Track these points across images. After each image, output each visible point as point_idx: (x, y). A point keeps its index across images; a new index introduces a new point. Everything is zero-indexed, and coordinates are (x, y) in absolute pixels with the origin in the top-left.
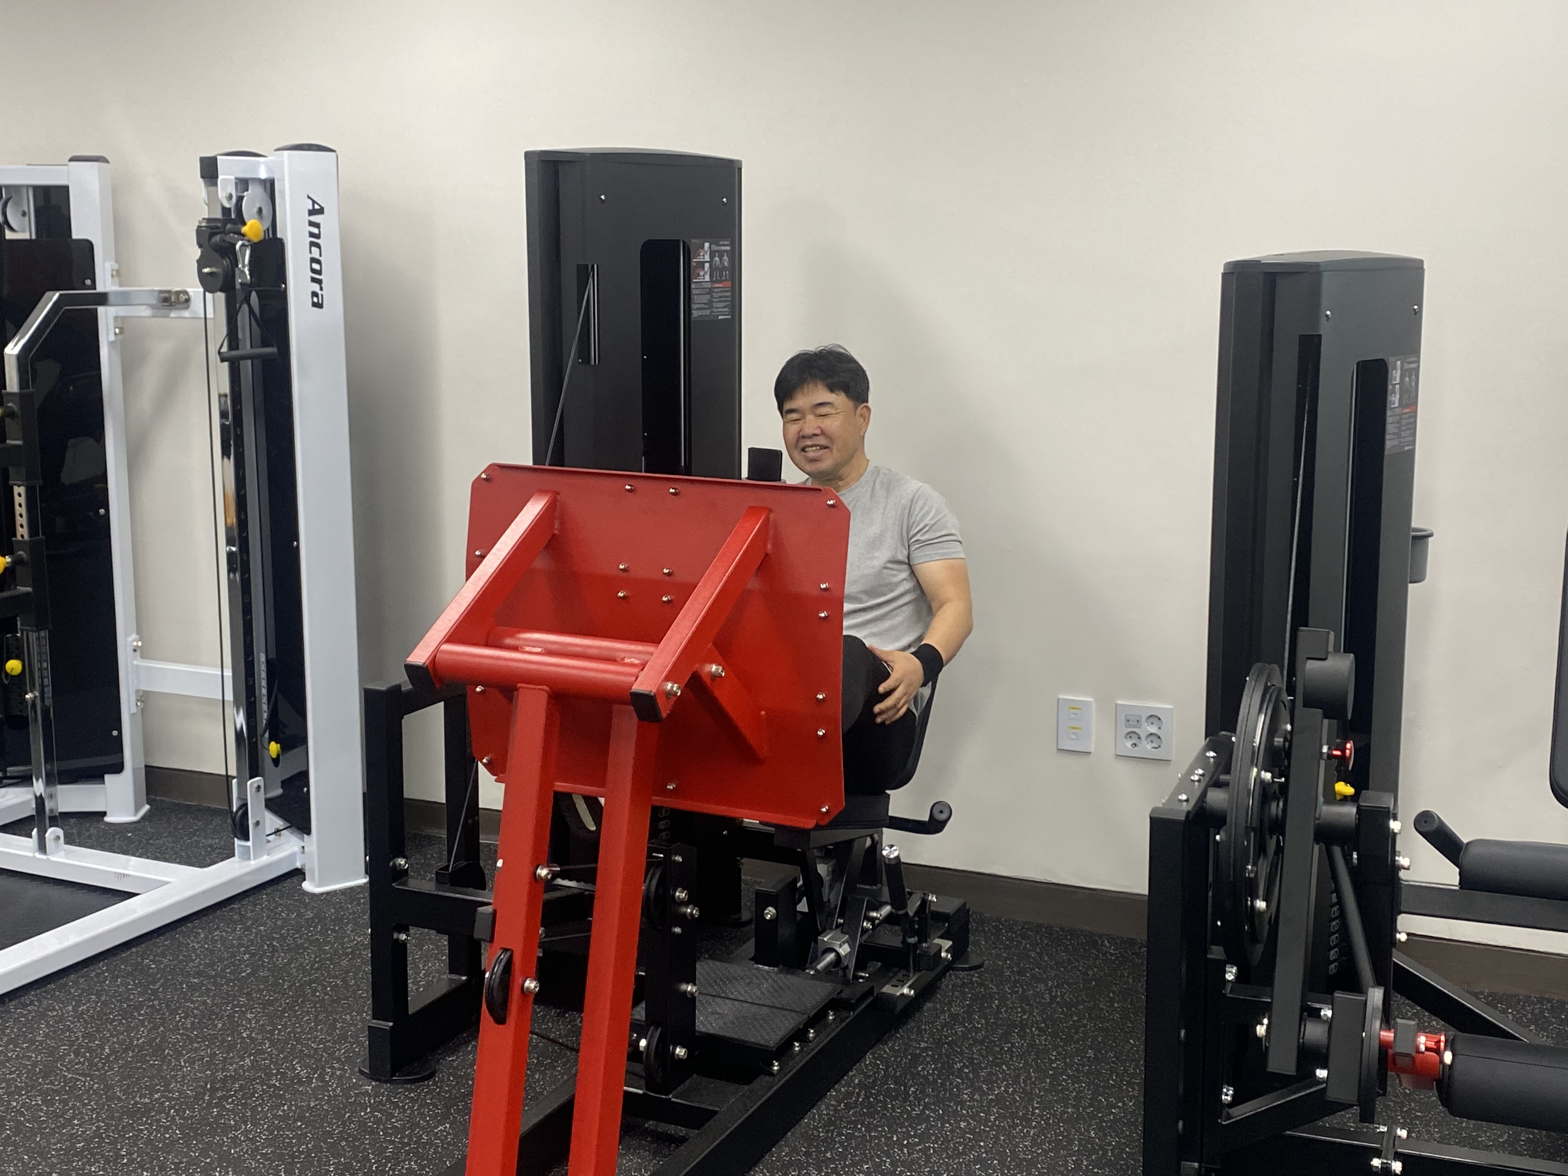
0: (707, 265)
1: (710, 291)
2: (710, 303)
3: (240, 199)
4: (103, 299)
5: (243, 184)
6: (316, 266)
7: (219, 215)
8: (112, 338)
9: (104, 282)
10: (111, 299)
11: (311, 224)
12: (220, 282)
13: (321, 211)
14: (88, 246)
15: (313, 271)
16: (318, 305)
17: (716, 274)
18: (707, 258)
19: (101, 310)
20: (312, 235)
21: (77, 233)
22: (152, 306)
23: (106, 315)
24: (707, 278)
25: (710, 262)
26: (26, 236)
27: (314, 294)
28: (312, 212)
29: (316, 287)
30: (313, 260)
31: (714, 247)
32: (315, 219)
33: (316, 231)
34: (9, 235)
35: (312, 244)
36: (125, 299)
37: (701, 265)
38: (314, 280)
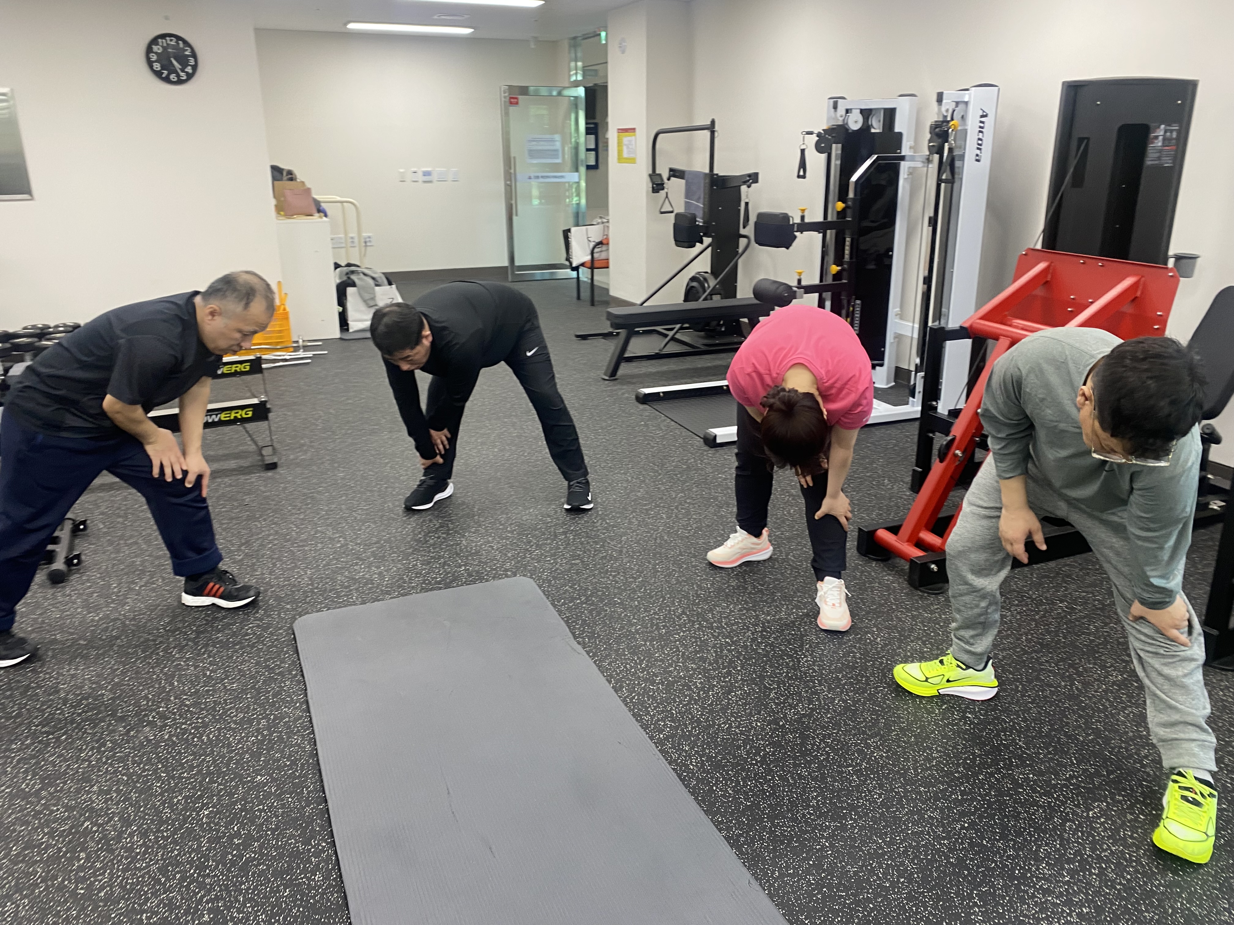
0: (1161, 138)
1: (1160, 151)
2: (1159, 158)
3: (954, 111)
4: (903, 158)
5: (957, 103)
6: (980, 142)
7: (941, 119)
8: (906, 176)
9: (905, 151)
10: (907, 158)
11: (982, 122)
12: (935, 149)
13: (986, 116)
14: (900, 134)
15: (979, 144)
16: (978, 161)
17: (1167, 143)
18: (1162, 133)
19: (902, 163)
20: (981, 127)
21: (897, 130)
22: (923, 162)
23: (904, 166)
24: (1160, 144)
25: (1164, 136)
26: (877, 131)
27: (977, 155)
28: (982, 116)
29: (978, 152)
30: (980, 139)
31: (1168, 128)
32: (983, 119)
33: (982, 125)
34: (873, 131)
35: (980, 132)
36: (913, 159)
37: (1156, 137)
38: (978, 149)
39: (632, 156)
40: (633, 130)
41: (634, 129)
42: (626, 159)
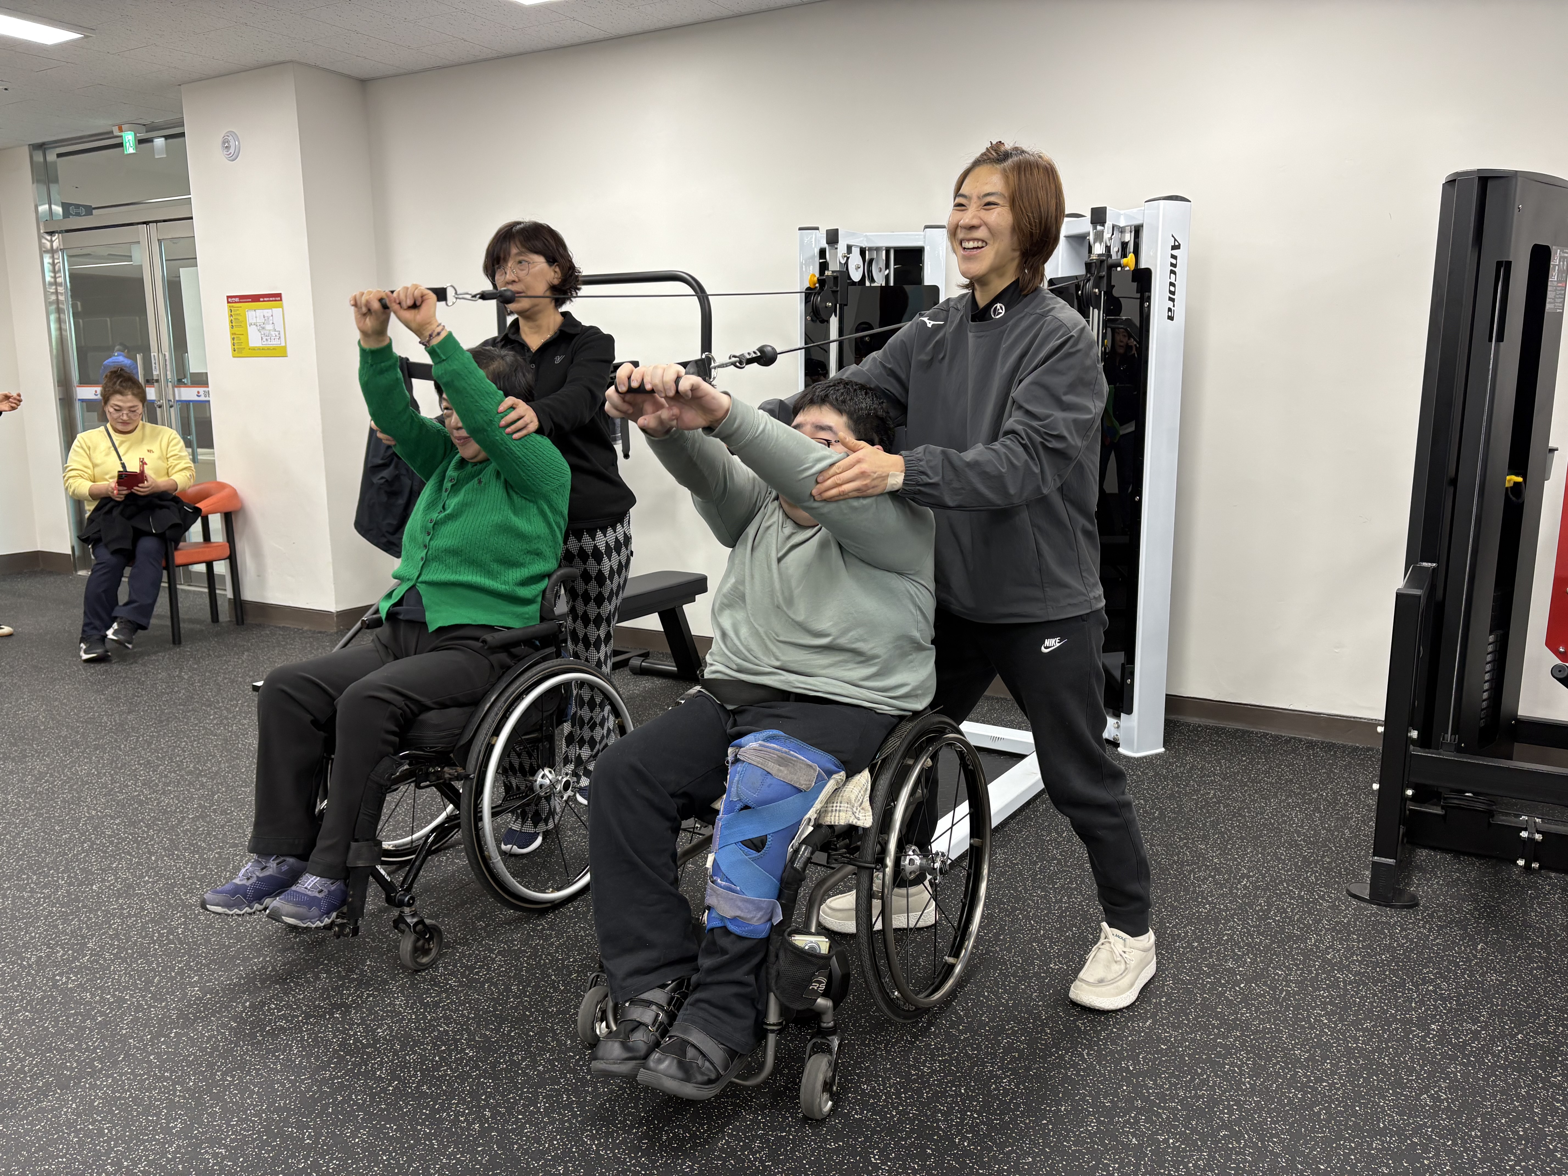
6: (1172, 289)
7: (1103, 251)
11: (1173, 256)
13: (1178, 247)
14: (935, 290)
16: (1171, 318)
17: (1560, 275)
20: (1172, 265)
21: (928, 281)
26: (886, 284)
28: (1173, 247)
29: (1170, 304)
30: (1172, 284)
32: (1175, 252)
33: (1174, 261)
35: (1172, 272)
38: (1170, 299)
39: (275, 343)
40: (278, 297)
41: (279, 295)
42: (254, 349)
